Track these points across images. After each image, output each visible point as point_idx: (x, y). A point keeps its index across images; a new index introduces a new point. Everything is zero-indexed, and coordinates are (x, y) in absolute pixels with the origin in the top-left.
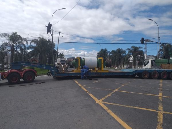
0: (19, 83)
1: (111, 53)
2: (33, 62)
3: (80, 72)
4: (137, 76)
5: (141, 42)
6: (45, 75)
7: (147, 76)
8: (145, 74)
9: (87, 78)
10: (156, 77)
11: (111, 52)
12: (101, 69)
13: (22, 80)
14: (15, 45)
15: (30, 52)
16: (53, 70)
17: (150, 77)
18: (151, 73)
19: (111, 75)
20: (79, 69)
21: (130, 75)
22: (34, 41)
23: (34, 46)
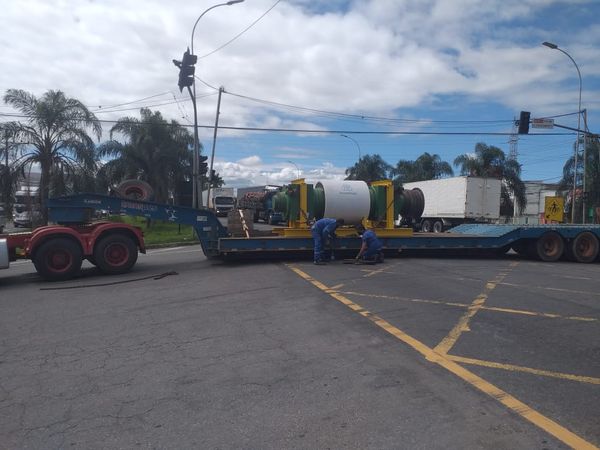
0: (77, 275)
1: (394, 172)
2: (131, 196)
3: (309, 235)
4: (512, 251)
5: (520, 129)
6: (168, 247)
7: (555, 252)
8: (549, 245)
9: (333, 257)
10: (588, 253)
11: (395, 167)
12: (383, 225)
13: (86, 264)
14: (54, 137)
15: (111, 163)
16: (205, 229)
17: (567, 258)
18: (572, 239)
19: (423, 247)
20: (302, 226)
21: (495, 246)
22: (124, 125)
23: (123, 144)
